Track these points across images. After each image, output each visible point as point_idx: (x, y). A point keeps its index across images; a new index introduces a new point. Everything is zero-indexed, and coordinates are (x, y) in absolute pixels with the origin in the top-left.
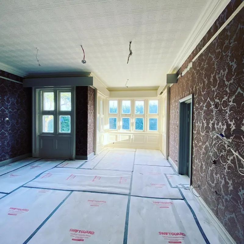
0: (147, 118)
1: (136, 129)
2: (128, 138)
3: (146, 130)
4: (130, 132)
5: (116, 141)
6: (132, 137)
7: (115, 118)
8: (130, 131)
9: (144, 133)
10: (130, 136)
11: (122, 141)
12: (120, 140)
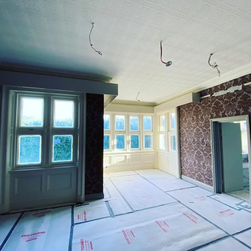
0: (142, 135)
1: (132, 147)
2: (124, 159)
3: (143, 148)
4: (125, 152)
5: (110, 165)
6: (128, 158)
7: (108, 136)
8: (126, 150)
9: (140, 151)
10: (126, 157)
11: (117, 163)
12: (115, 163)
